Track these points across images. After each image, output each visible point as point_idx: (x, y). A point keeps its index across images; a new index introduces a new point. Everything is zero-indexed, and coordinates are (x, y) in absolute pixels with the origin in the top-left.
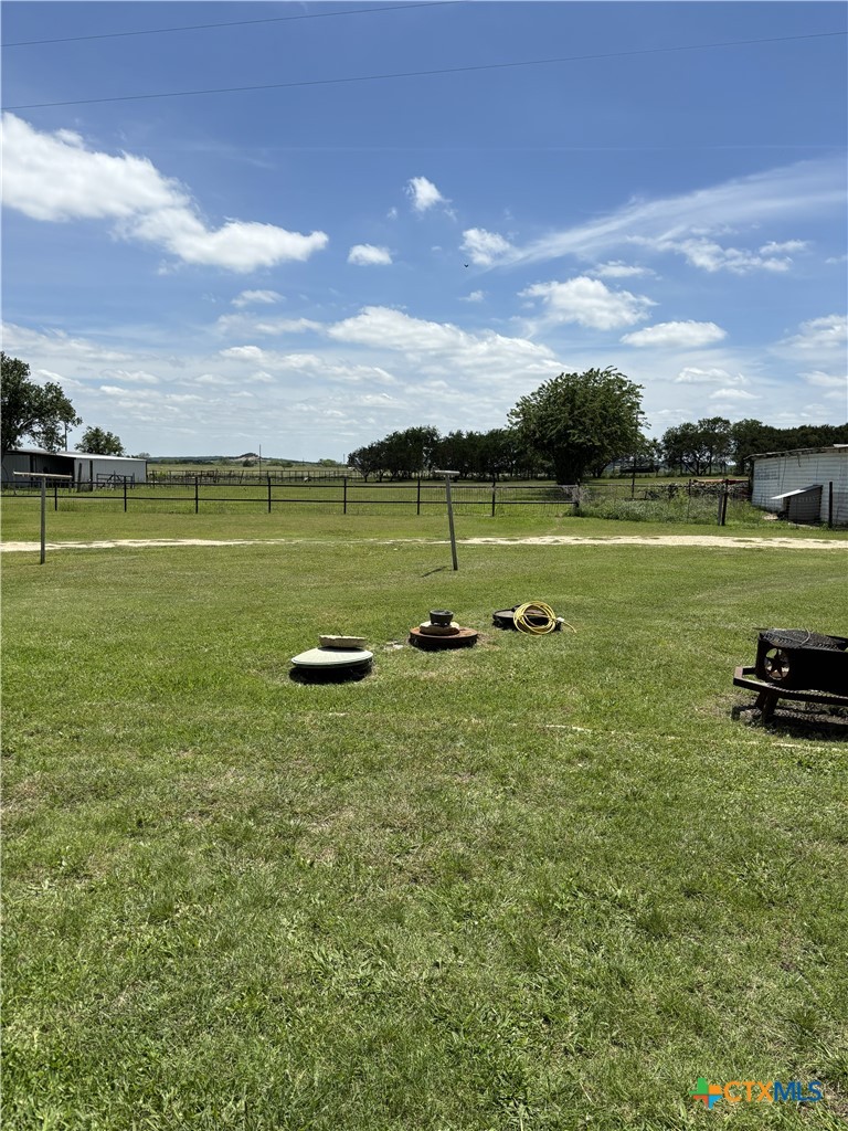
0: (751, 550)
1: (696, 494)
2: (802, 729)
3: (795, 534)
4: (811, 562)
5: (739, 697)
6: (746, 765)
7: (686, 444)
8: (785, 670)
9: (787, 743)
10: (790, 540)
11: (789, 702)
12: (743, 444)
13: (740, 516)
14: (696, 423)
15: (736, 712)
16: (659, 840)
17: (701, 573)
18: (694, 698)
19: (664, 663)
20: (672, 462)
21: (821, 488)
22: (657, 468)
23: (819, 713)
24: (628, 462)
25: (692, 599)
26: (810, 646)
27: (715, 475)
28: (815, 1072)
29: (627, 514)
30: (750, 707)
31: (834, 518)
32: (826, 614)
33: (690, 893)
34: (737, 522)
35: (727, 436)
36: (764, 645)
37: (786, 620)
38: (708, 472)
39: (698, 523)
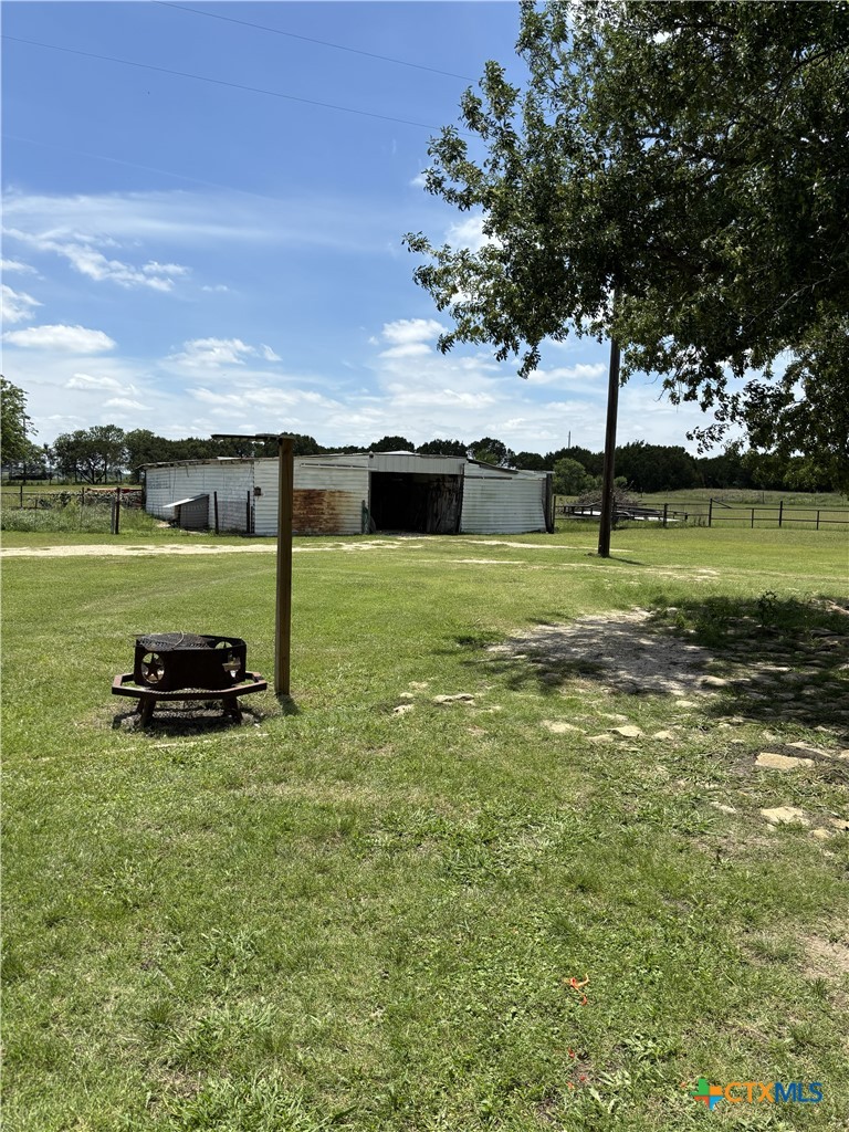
0: (143, 557)
1: (90, 502)
2: (178, 727)
3: (186, 540)
4: (199, 567)
5: (121, 705)
6: (122, 772)
7: (81, 453)
8: (161, 673)
9: (165, 744)
10: (182, 547)
11: (169, 703)
12: (137, 453)
13: (133, 524)
14: (88, 430)
15: (117, 722)
16: (22, 873)
17: (91, 583)
18: (75, 712)
19: (44, 680)
20: (68, 469)
21: (208, 497)
22: (51, 476)
23: (196, 709)
24: (16, 468)
25: (78, 610)
26: (184, 647)
27: (110, 484)
28: (166, 1063)
29: (15, 524)
30: (132, 714)
31: (220, 524)
32: (207, 615)
33: (51, 922)
34: (131, 531)
35: (121, 444)
36: (141, 651)
37: (170, 624)
38: (103, 481)
39: (92, 533)
